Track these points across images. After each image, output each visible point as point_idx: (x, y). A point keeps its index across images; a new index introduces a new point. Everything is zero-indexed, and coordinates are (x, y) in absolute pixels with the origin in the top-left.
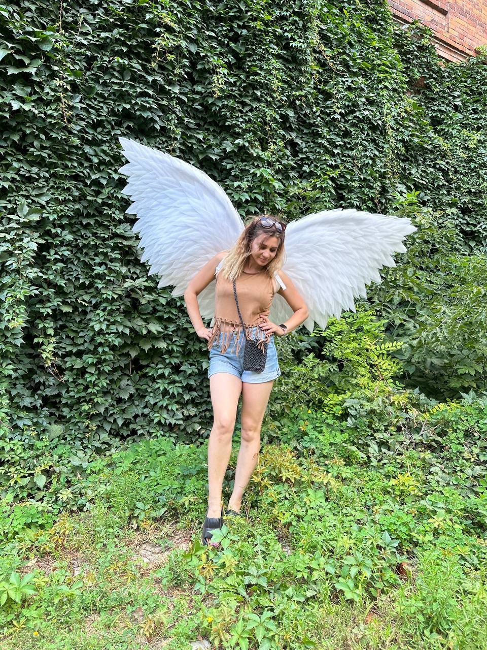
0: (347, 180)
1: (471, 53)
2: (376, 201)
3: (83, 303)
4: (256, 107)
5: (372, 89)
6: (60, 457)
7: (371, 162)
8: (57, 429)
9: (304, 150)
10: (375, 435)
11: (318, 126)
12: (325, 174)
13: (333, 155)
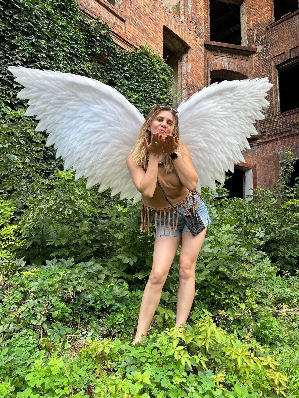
1: (138, 47)
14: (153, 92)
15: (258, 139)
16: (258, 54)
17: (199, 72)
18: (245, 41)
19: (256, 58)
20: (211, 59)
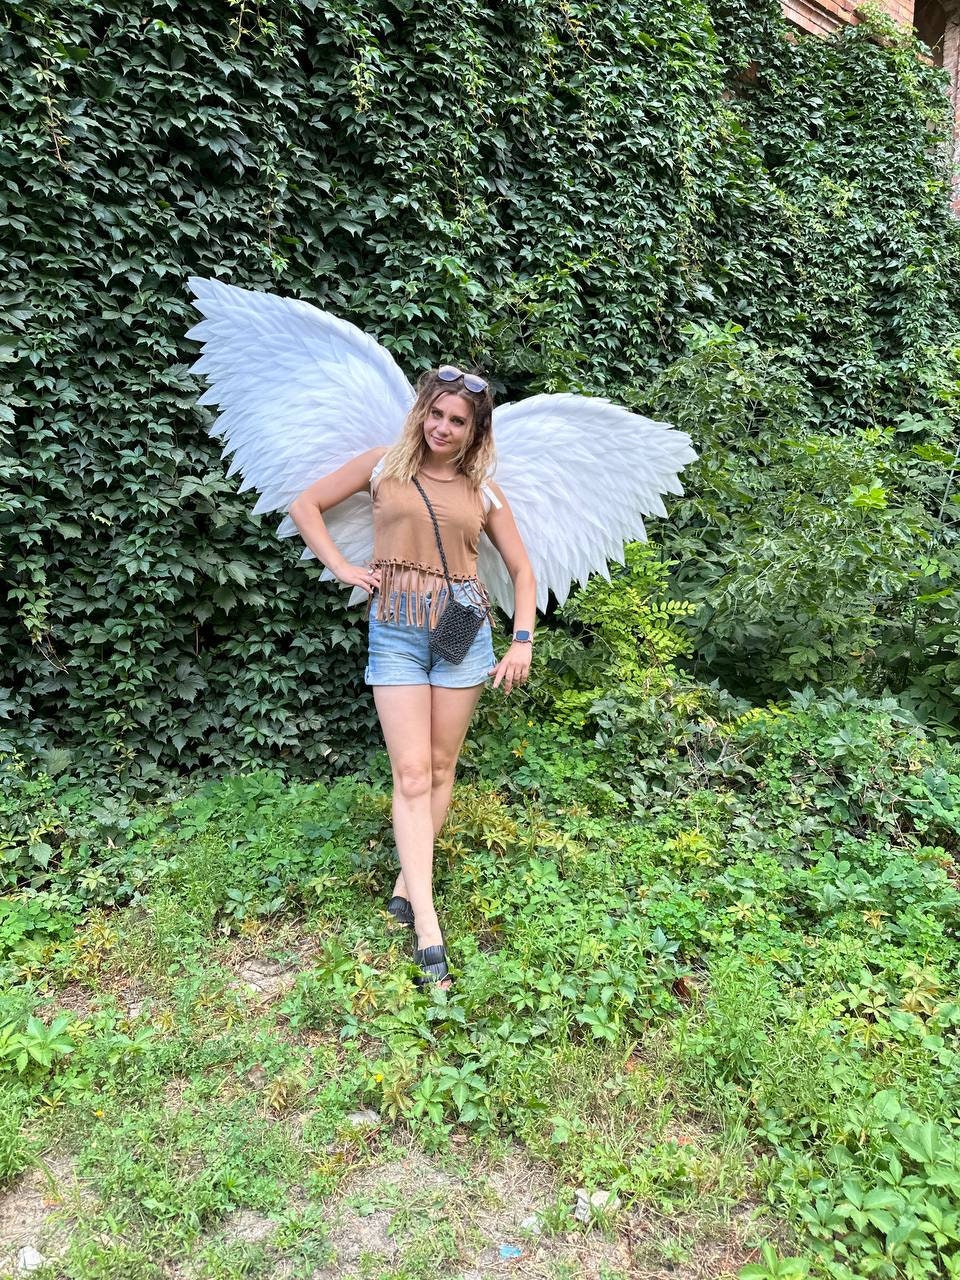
0: (604, 277)
1: (848, 17)
2: (658, 319)
3: (103, 520)
4: (434, 129)
5: (657, 91)
6: (72, 809)
7: (650, 242)
8: (60, 757)
9: (524, 214)
10: (642, 763)
11: (551, 166)
12: (564, 266)
13: (579, 225)
14: (896, 172)
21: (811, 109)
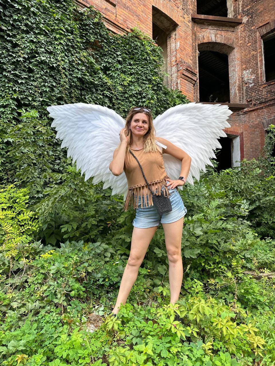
1: (129, 30)
7: (48, 90)
14: (144, 74)
15: (245, 108)
16: (244, 25)
17: (187, 48)
18: (231, 12)
19: (242, 29)
20: (199, 32)
21: (117, 55)
